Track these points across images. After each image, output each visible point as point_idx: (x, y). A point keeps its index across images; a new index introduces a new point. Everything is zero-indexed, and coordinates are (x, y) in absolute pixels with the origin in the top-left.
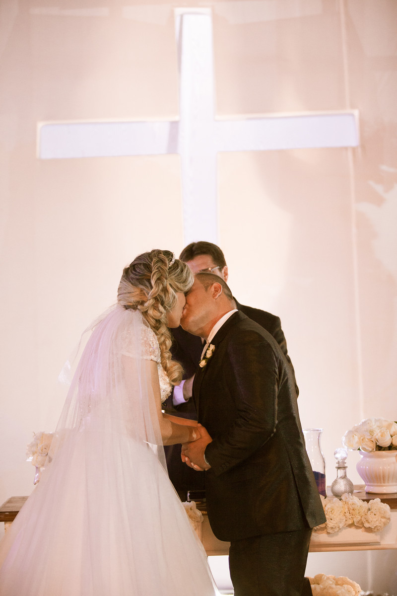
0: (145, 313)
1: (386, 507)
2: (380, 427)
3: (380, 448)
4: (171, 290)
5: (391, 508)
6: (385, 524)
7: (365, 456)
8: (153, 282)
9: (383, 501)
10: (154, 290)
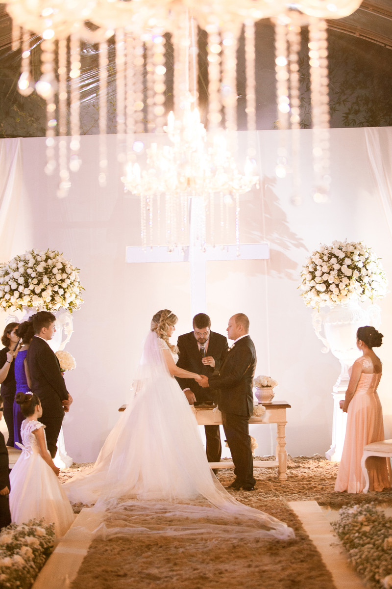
0: (157, 332)
1: (264, 408)
2: (263, 378)
3: (263, 386)
4: (167, 325)
5: (266, 408)
6: (263, 414)
7: (258, 390)
8: (160, 321)
9: (263, 405)
10: (160, 324)
